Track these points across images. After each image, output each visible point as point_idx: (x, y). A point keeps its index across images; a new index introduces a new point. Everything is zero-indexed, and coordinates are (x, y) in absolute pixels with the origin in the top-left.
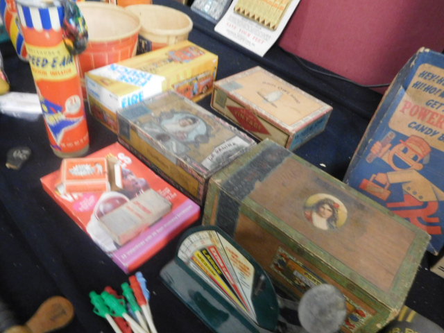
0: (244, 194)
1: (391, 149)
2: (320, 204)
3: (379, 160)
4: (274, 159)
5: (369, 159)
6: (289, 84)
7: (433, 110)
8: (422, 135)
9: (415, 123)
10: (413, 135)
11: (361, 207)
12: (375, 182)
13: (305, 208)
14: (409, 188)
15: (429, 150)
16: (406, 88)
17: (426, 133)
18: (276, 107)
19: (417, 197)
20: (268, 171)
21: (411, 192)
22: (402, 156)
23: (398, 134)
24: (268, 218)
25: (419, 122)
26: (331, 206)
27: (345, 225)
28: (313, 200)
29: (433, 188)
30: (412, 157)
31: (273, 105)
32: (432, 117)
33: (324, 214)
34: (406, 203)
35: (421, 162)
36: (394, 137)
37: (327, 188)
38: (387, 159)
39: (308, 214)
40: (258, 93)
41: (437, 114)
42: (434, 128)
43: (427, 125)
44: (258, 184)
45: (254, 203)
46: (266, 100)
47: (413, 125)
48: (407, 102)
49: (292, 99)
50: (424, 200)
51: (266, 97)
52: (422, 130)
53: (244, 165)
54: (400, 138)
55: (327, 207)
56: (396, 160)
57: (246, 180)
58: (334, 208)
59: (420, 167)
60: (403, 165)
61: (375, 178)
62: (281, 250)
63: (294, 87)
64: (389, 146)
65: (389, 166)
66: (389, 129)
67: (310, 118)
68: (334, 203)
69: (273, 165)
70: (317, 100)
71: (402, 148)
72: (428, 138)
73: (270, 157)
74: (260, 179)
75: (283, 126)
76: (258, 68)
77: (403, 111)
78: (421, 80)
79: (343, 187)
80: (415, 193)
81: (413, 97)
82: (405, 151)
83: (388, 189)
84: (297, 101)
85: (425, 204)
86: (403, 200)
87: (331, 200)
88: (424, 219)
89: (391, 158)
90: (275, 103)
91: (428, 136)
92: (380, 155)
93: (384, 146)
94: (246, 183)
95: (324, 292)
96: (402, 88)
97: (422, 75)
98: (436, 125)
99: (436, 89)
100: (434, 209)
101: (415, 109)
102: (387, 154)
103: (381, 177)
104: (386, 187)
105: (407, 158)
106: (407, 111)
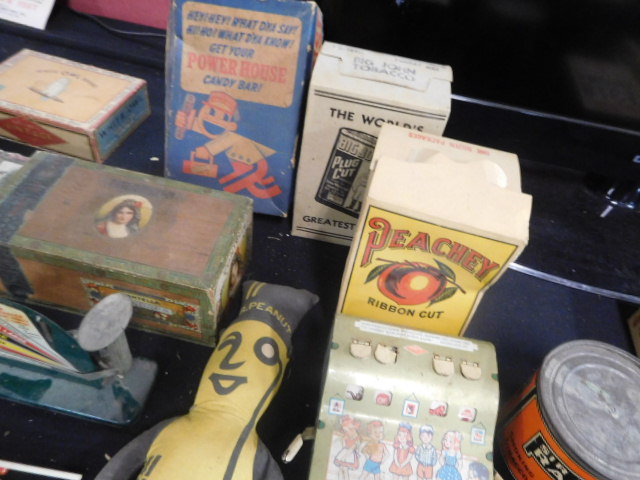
0: (8, 233)
1: (197, 115)
2: (117, 209)
3: (190, 132)
4: (50, 174)
5: (179, 135)
6: (77, 64)
7: (220, 55)
8: (221, 88)
9: (208, 77)
10: (213, 92)
11: (170, 195)
12: (198, 160)
13: (97, 220)
14: (233, 155)
15: (235, 104)
16: (180, 37)
17: (224, 85)
18: (61, 101)
19: (245, 161)
20: (43, 192)
21: (237, 158)
22: (212, 120)
23: (196, 95)
24: (48, 250)
25: (212, 74)
26: (131, 207)
27: (150, 223)
28: (107, 208)
29: (256, 147)
30: (222, 117)
31: (57, 100)
32: (222, 65)
33: (123, 219)
34: (237, 173)
35: (232, 120)
36: (194, 100)
37: (125, 188)
38: (198, 128)
39: (101, 226)
40: (32, 89)
41: (226, 60)
42: (230, 77)
43: (222, 75)
44: (28, 215)
45: (25, 239)
46: (45, 96)
47: (208, 80)
48: (190, 54)
49: (86, 84)
50: (252, 162)
51: (44, 92)
52: (219, 82)
53: (6, 196)
54: (201, 100)
55: (126, 210)
56: (208, 126)
57: (10, 215)
58: (135, 208)
59: (233, 126)
60: (216, 130)
61: (195, 156)
62: (85, 281)
63: (85, 66)
64: (193, 112)
65: (205, 136)
66: (184, 93)
67: (114, 103)
68: (135, 202)
69: (48, 183)
70: (122, 76)
71: (209, 110)
72: (228, 90)
73: (43, 175)
74: (30, 207)
75: (75, 126)
76: (26, 52)
77: (190, 66)
78: (192, 22)
79: (147, 180)
80: (241, 157)
81: (194, 45)
82: (212, 113)
83: (214, 163)
84: (93, 85)
85: (255, 166)
86: (232, 170)
87: (130, 201)
88: (260, 182)
89: (202, 127)
90: (60, 97)
91: (228, 87)
92: (189, 127)
93: (188, 114)
94: (10, 218)
95: (112, 304)
96: (176, 38)
97: (190, 16)
98: (230, 73)
99: (211, 30)
100: (264, 168)
101: (202, 59)
102: (196, 123)
103: (200, 152)
104: (211, 162)
105: (217, 120)
106: (195, 65)
